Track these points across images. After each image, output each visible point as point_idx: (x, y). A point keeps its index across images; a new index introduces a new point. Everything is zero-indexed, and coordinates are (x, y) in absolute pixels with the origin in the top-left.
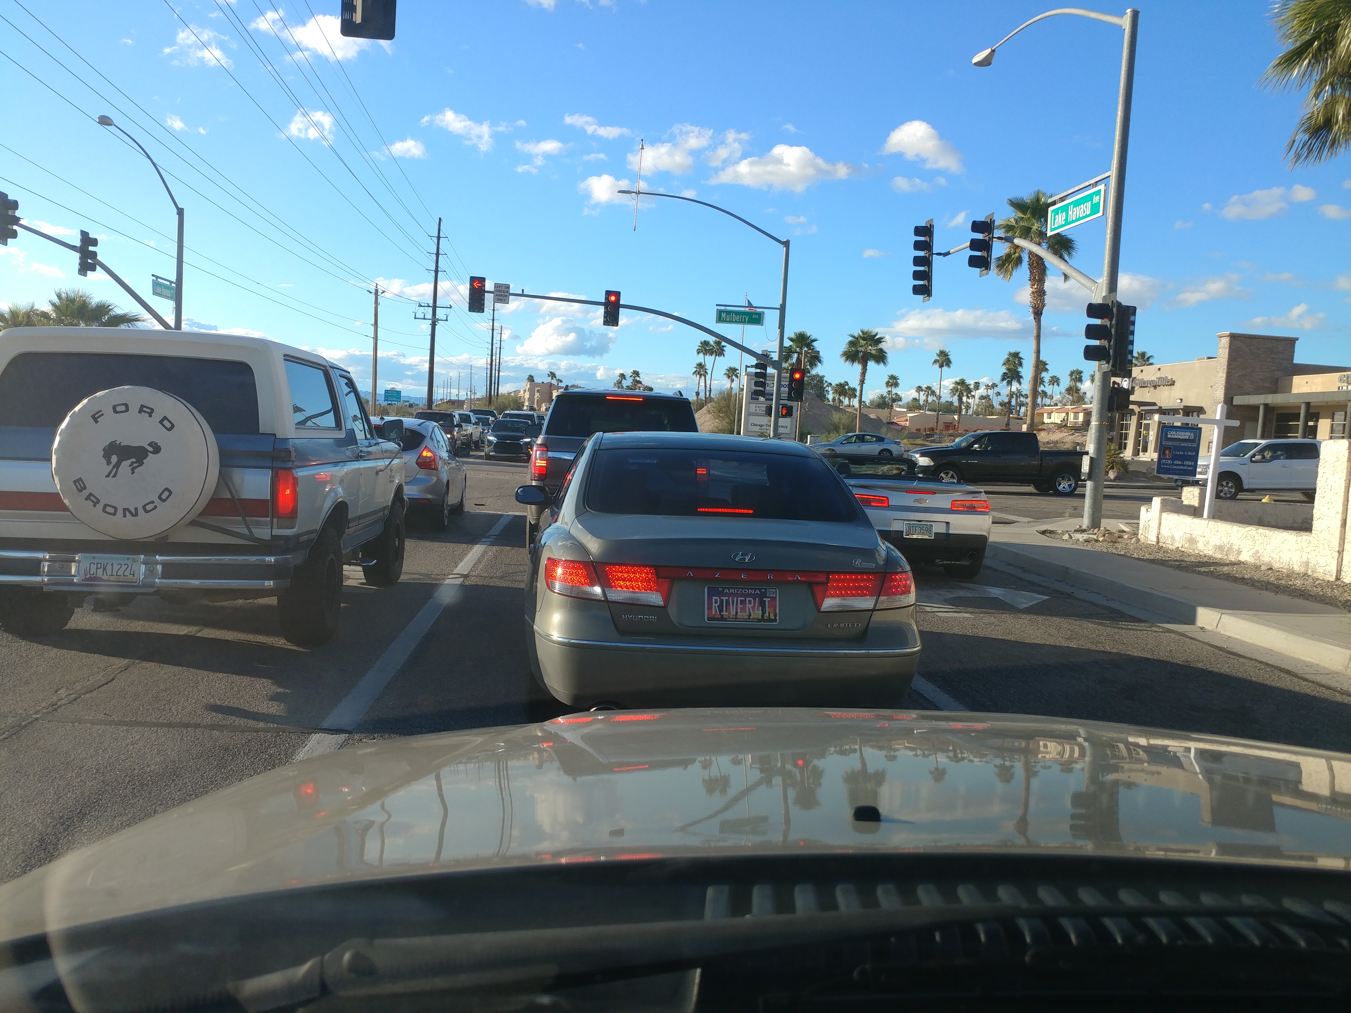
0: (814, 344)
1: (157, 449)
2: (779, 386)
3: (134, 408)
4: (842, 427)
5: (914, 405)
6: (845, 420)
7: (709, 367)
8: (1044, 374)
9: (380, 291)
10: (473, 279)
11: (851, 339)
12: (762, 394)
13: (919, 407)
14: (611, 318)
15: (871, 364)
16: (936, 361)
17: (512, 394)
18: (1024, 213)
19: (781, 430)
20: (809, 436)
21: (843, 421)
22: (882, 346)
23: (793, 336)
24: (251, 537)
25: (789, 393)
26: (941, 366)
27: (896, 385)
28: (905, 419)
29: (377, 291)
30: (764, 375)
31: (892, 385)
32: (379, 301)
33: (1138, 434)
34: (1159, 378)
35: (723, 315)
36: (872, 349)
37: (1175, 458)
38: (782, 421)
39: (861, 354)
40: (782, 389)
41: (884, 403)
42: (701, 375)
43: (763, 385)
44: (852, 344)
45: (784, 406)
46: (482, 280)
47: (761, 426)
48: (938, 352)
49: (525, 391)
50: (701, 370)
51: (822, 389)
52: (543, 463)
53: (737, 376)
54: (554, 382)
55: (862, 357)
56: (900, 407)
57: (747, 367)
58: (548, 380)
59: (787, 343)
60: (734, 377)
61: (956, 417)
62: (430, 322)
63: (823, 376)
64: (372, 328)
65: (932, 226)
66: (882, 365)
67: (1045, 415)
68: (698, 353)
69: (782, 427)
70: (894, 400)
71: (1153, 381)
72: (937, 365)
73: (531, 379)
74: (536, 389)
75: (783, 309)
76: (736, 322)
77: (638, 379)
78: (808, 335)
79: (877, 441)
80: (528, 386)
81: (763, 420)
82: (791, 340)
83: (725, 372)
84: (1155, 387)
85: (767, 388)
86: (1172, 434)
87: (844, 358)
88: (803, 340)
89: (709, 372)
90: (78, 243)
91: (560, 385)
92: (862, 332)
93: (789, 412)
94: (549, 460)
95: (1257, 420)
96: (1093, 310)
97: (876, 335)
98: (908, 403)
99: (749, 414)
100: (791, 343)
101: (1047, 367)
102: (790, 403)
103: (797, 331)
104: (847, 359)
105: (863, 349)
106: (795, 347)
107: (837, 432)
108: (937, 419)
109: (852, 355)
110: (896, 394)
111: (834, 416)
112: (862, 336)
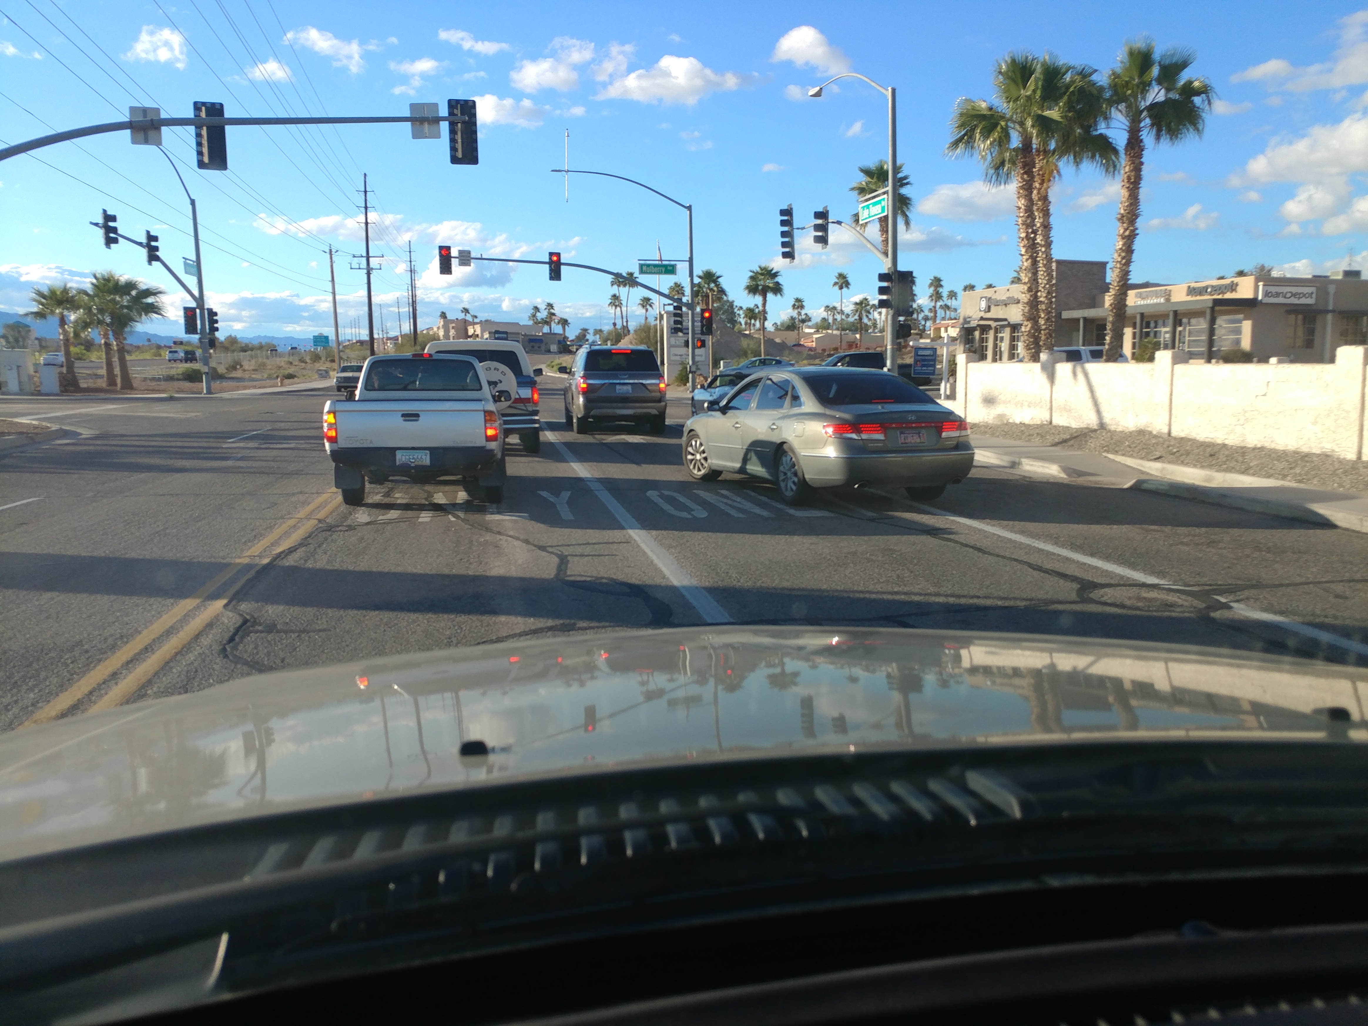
0: (720, 280)
1: (501, 382)
2: (693, 321)
4: (749, 352)
5: (824, 325)
6: (752, 345)
7: (623, 298)
10: (441, 248)
11: (752, 274)
12: (681, 330)
13: (828, 327)
14: (555, 274)
15: (770, 296)
16: (835, 284)
17: (424, 332)
18: (872, 177)
19: (697, 359)
20: (722, 362)
21: (751, 346)
22: (778, 279)
23: (701, 274)
24: (527, 410)
25: (702, 330)
26: (841, 288)
27: (802, 307)
28: (810, 340)
29: (331, 251)
30: (680, 315)
31: (798, 308)
33: (995, 346)
34: (1008, 298)
35: (644, 268)
36: (770, 283)
37: (923, 366)
38: (698, 351)
39: (760, 288)
40: (696, 324)
41: (792, 326)
42: (616, 306)
43: (680, 323)
44: (752, 278)
45: (699, 340)
46: (448, 248)
47: (681, 355)
48: (837, 275)
49: (438, 328)
50: (616, 301)
51: (733, 313)
52: (584, 386)
53: (651, 306)
54: (469, 318)
55: (762, 289)
56: (809, 327)
57: (664, 305)
58: (461, 316)
59: (697, 280)
60: (648, 307)
61: (858, 336)
62: (365, 271)
63: (733, 302)
65: (791, 209)
66: (779, 296)
67: (943, 330)
68: (612, 285)
69: (699, 356)
70: (803, 321)
71: (1004, 300)
72: (837, 287)
73: (443, 315)
74: (451, 326)
75: (691, 261)
76: (654, 273)
77: (552, 311)
78: (714, 272)
79: (776, 363)
80: (442, 323)
81: (683, 351)
82: (700, 277)
83: (639, 302)
84: (1006, 305)
85: (684, 324)
86: (920, 353)
87: (747, 291)
88: (710, 277)
89: (624, 303)
92: (760, 267)
93: (703, 344)
94: (588, 384)
95: (1079, 330)
96: (882, 277)
97: (772, 270)
98: (817, 323)
99: (670, 346)
100: (700, 280)
102: (703, 338)
103: (705, 269)
104: (750, 292)
105: (762, 282)
106: (703, 283)
107: (746, 357)
108: (841, 339)
109: (753, 289)
110: (806, 314)
111: (743, 342)
112: (760, 272)
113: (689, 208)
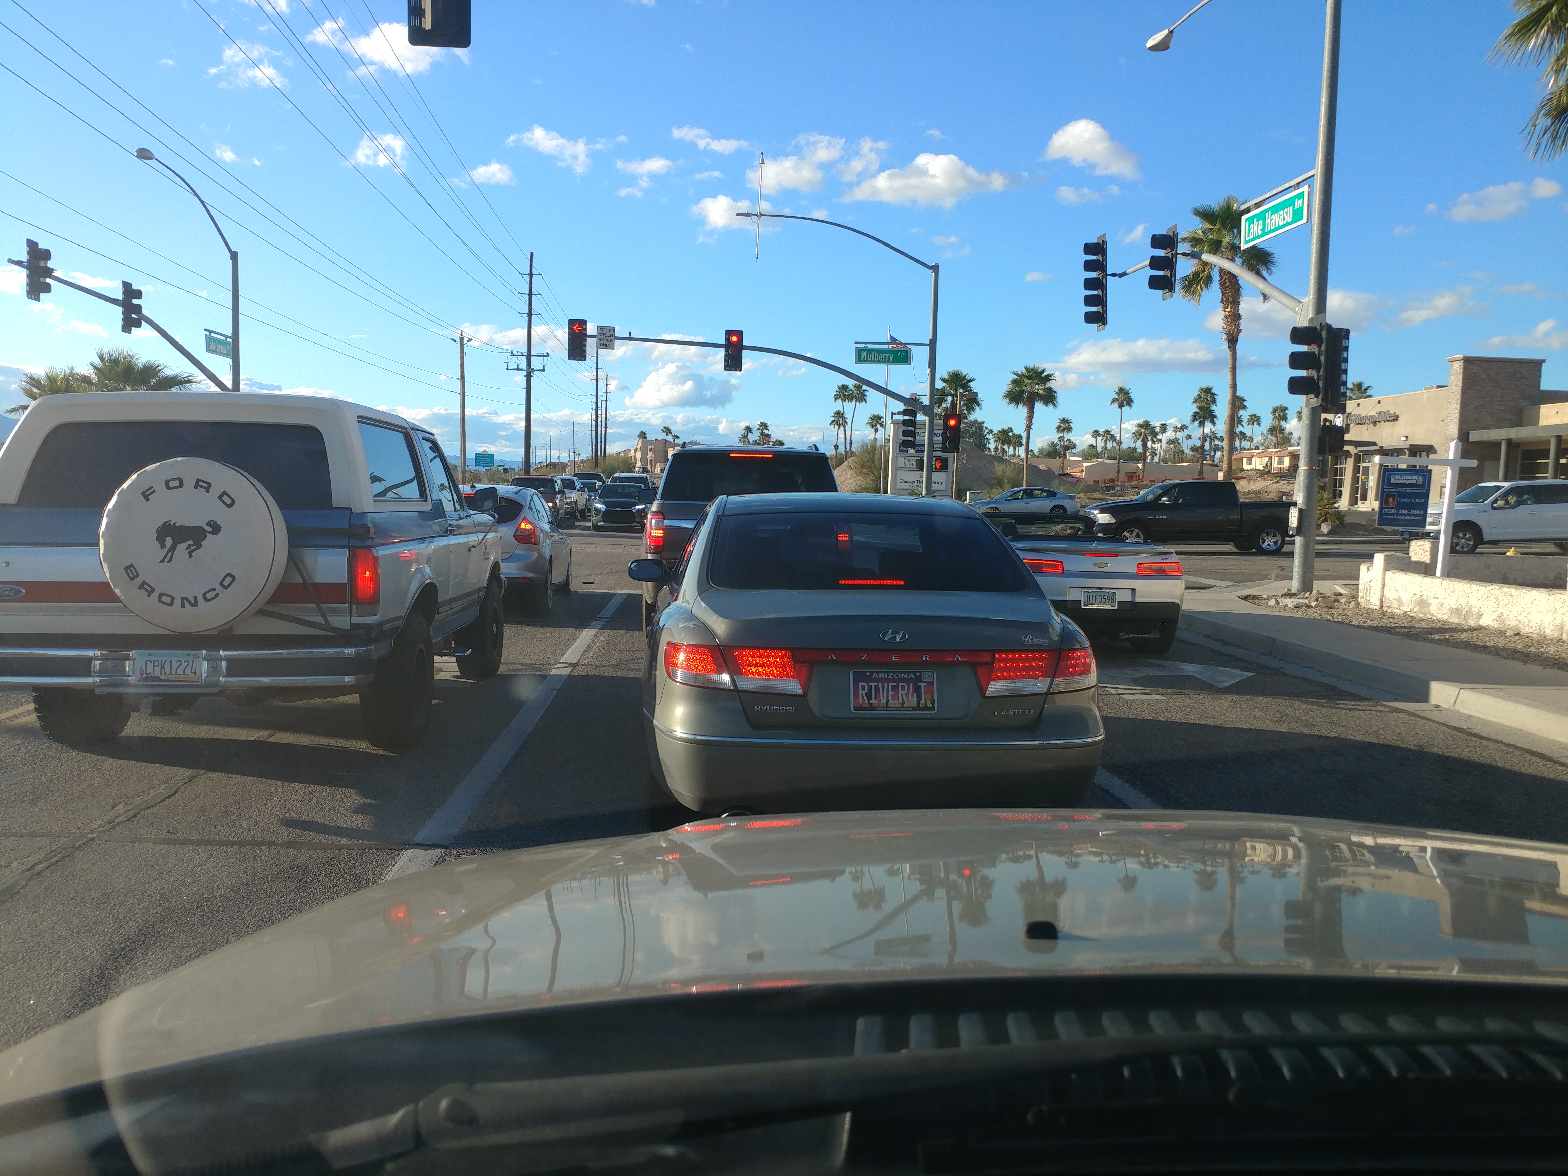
0: (971, 384)
1: (216, 529)
2: (932, 435)
3: (189, 483)
4: (1006, 481)
5: (1091, 453)
6: (1009, 472)
7: (848, 415)
8: (1241, 412)
9: (466, 339)
10: (572, 322)
11: (1015, 377)
12: (912, 445)
13: (1097, 455)
14: (733, 362)
15: (1039, 406)
16: (1114, 401)
17: (622, 454)
18: (1213, 223)
19: (935, 487)
20: (968, 493)
21: (1008, 473)
22: (1051, 384)
23: (945, 376)
24: (327, 626)
25: (944, 443)
26: (1121, 406)
27: (1069, 429)
28: (1080, 469)
29: (462, 339)
30: (913, 423)
31: (1064, 430)
32: (465, 350)
33: (1355, 479)
34: (1380, 413)
35: (864, 354)
36: (1039, 389)
37: (1400, 506)
38: (936, 476)
39: (1026, 395)
40: (935, 438)
41: (1055, 452)
42: (839, 425)
43: (913, 434)
44: (1015, 382)
45: (938, 458)
46: (583, 323)
47: (912, 482)
48: (1117, 390)
49: (636, 450)
50: (839, 419)
51: (982, 437)
52: (660, 533)
53: (881, 425)
54: (670, 438)
55: (1028, 398)
56: (1074, 455)
57: (893, 413)
58: (662, 436)
59: (939, 385)
60: (878, 426)
61: (1140, 465)
62: (525, 373)
63: (984, 422)
64: (459, 382)
65: (1104, 242)
66: (1051, 407)
67: (1245, 460)
68: (836, 399)
69: (936, 482)
70: (1067, 448)
71: (1372, 416)
72: (1116, 405)
73: (643, 436)
74: (649, 447)
75: (933, 345)
76: (878, 362)
77: (766, 432)
78: (964, 374)
79: (1047, 496)
80: (640, 444)
81: (914, 476)
82: (944, 380)
83: (867, 420)
84: (1375, 423)
85: (918, 438)
86: (1396, 479)
87: (1007, 401)
88: (958, 380)
89: (849, 421)
90: (120, 296)
91: (677, 441)
92: (1026, 368)
93: (944, 466)
94: (666, 529)
95: (1499, 459)
96: (1298, 335)
97: (1043, 372)
98: (1083, 451)
99: (896, 469)
100: (944, 385)
101: (1245, 403)
102: (944, 455)
103: (951, 370)
104: (1011, 401)
105: (1028, 389)
106: (948, 389)
107: (1001, 487)
108: (1118, 468)
109: (1016, 396)
110: (1069, 440)
111: (996, 468)
112: (1027, 375)
113: (935, 269)
